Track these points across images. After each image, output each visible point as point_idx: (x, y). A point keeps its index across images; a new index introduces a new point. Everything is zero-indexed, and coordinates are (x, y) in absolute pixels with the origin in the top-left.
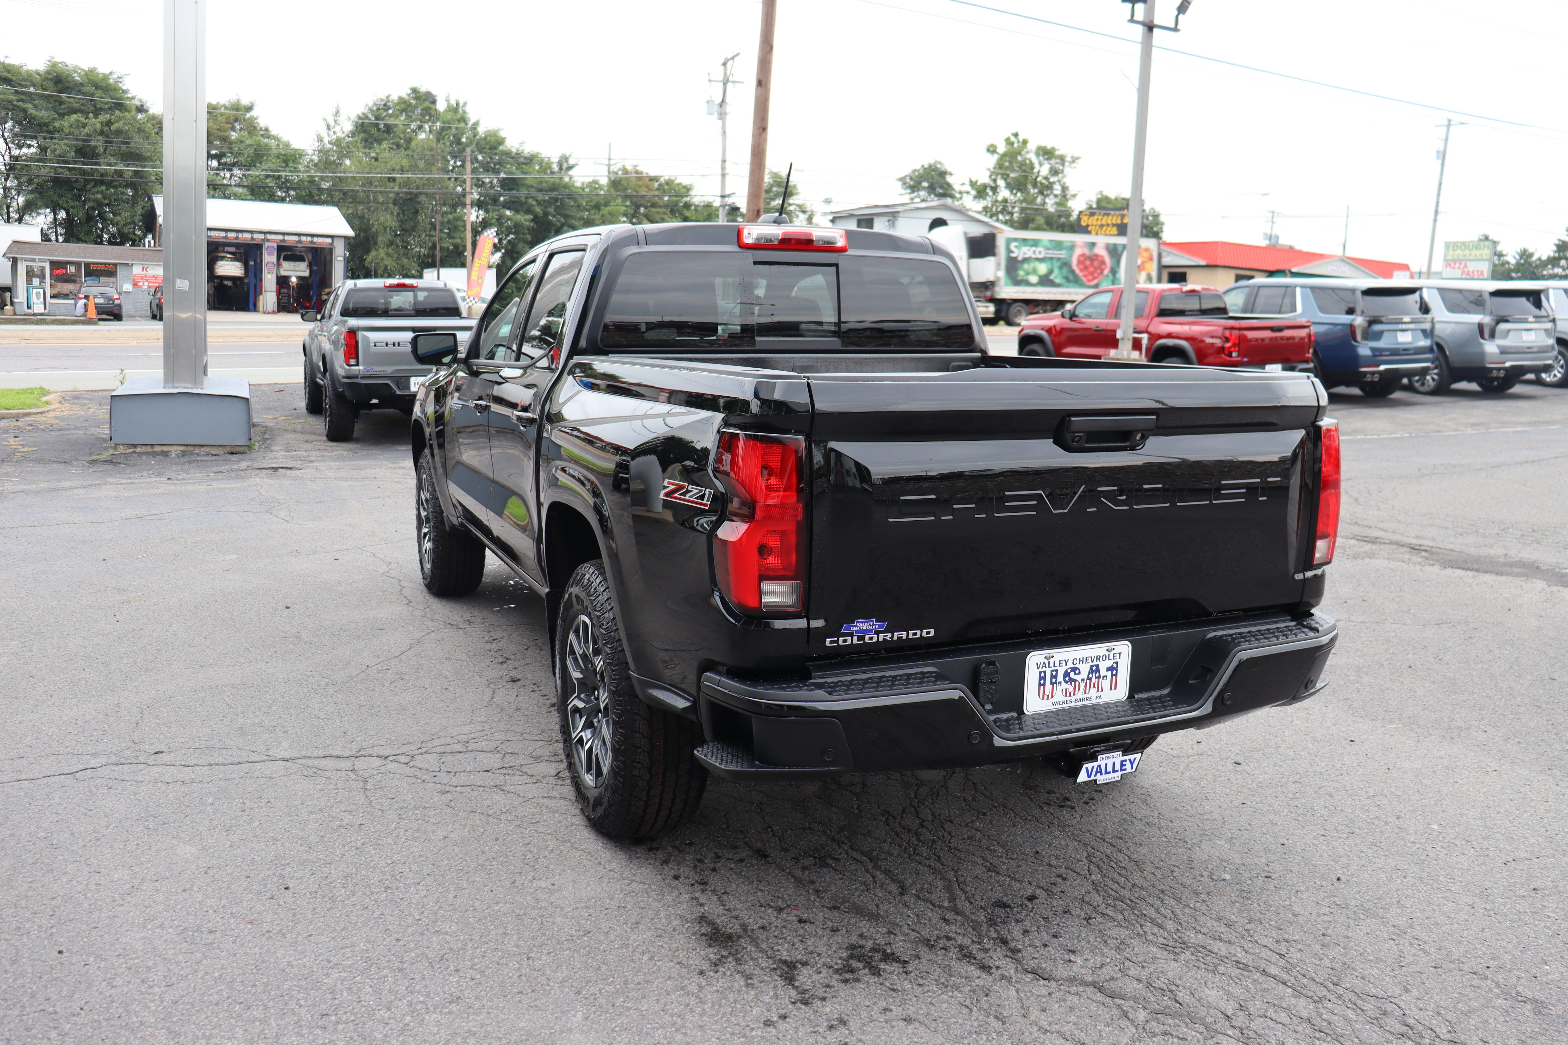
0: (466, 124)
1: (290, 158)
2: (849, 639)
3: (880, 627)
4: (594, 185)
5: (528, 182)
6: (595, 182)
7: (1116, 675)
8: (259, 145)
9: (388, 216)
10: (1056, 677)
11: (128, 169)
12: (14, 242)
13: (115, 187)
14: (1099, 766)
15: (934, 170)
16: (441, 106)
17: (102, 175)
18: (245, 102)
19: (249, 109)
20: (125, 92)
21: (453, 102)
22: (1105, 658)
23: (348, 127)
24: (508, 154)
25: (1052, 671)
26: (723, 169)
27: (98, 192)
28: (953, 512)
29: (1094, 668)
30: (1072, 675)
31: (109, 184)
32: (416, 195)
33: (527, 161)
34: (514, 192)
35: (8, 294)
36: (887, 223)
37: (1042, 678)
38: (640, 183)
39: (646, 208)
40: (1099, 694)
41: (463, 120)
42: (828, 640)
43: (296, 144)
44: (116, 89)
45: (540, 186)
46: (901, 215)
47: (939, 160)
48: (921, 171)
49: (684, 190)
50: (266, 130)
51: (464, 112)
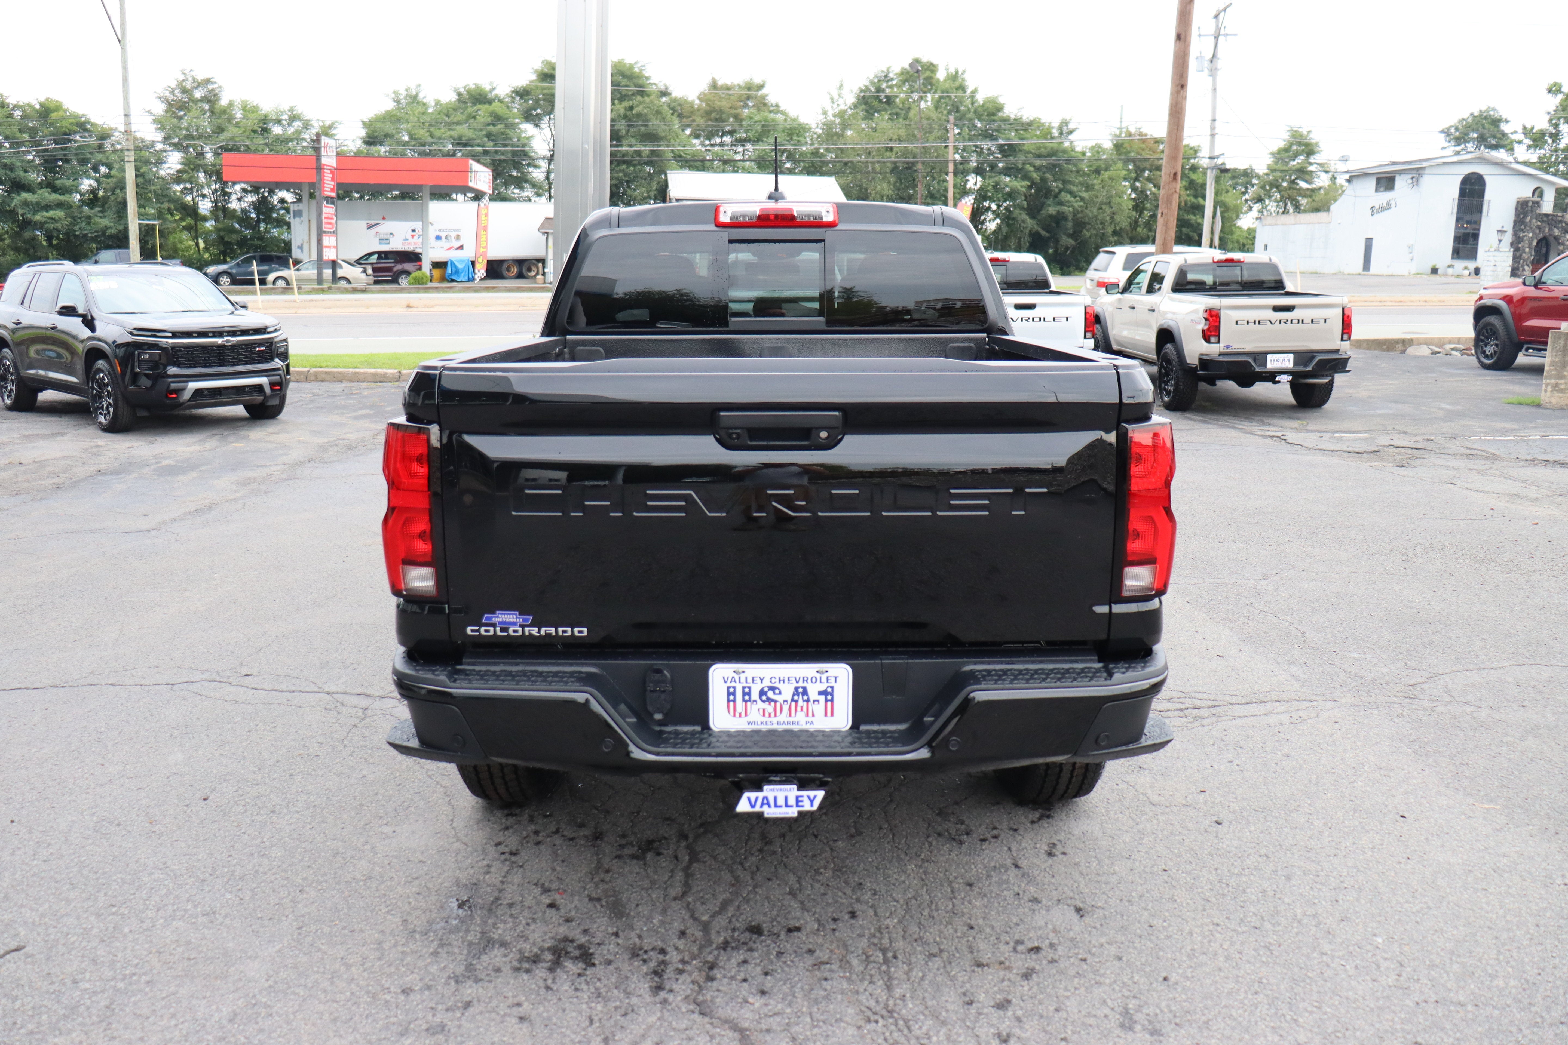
0: (965, 92)
1: (796, 131)
2: (492, 629)
3: (524, 620)
4: (1097, 149)
5: (1026, 148)
6: (1099, 146)
7: (832, 700)
8: (766, 121)
9: (885, 185)
10: (749, 694)
11: (646, 149)
12: (547, 219)
13: (634, 166)
14: (765, 798)
15: (1485, 118)
16: (941, 75)
17: (623, 156)
18: (757, 81)
19: (761, 87)
20: (648, 78)
21: (952, 71)
22: (814, 680)
23: (851, 99)
24: (1005, 120)
25: (744, 688)
26: (1213, 128)
27: (620, 171)
28: (584, 508)
29: (800, 690)
30: (770, 694)
31: (628, 163)
32: (914, 164)
33: (1024, 127)
34: (1011, 158)
35: (540, 265)
36: (1410, 181)
37: (731, 693)
38: (1143, 146)
39: (1150, 171)
40: (810, 719)
41: (962, 88)
42: (469, 629)
43: (803, 120)
44: (639, 76)
45: (1037, 152)
46: (1427, 171)
47: (1492, 106)
48: (1470, 120)
49: (1192, 152)
50: (777, 106)
51: (963, 80)
